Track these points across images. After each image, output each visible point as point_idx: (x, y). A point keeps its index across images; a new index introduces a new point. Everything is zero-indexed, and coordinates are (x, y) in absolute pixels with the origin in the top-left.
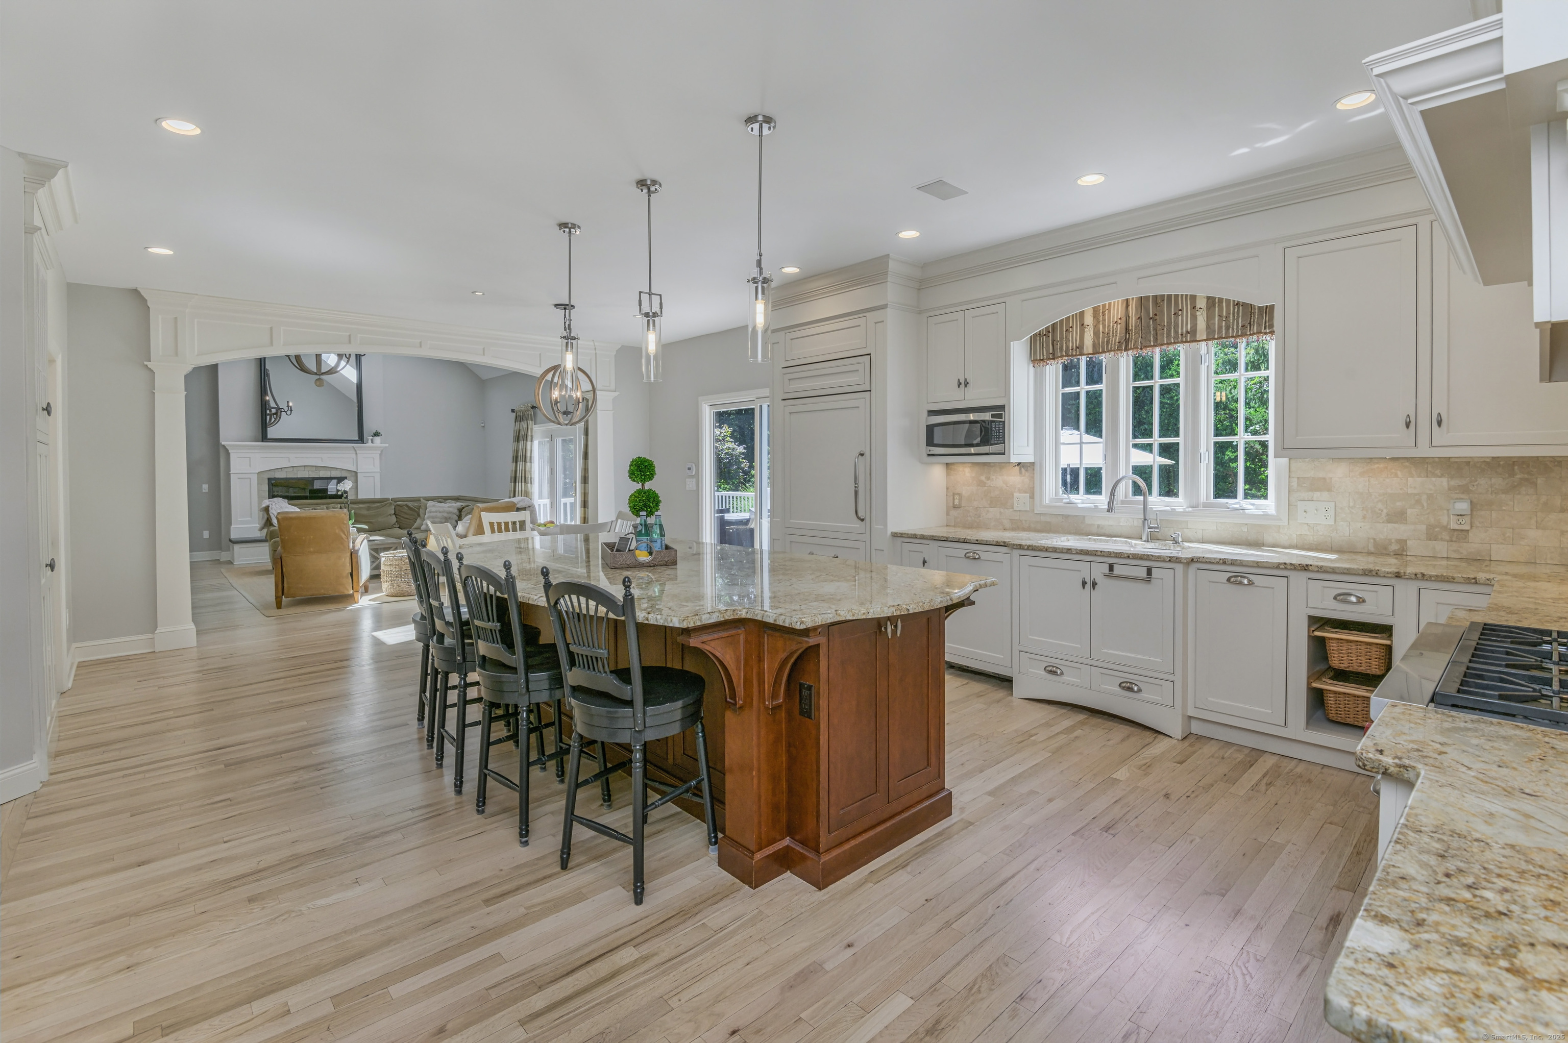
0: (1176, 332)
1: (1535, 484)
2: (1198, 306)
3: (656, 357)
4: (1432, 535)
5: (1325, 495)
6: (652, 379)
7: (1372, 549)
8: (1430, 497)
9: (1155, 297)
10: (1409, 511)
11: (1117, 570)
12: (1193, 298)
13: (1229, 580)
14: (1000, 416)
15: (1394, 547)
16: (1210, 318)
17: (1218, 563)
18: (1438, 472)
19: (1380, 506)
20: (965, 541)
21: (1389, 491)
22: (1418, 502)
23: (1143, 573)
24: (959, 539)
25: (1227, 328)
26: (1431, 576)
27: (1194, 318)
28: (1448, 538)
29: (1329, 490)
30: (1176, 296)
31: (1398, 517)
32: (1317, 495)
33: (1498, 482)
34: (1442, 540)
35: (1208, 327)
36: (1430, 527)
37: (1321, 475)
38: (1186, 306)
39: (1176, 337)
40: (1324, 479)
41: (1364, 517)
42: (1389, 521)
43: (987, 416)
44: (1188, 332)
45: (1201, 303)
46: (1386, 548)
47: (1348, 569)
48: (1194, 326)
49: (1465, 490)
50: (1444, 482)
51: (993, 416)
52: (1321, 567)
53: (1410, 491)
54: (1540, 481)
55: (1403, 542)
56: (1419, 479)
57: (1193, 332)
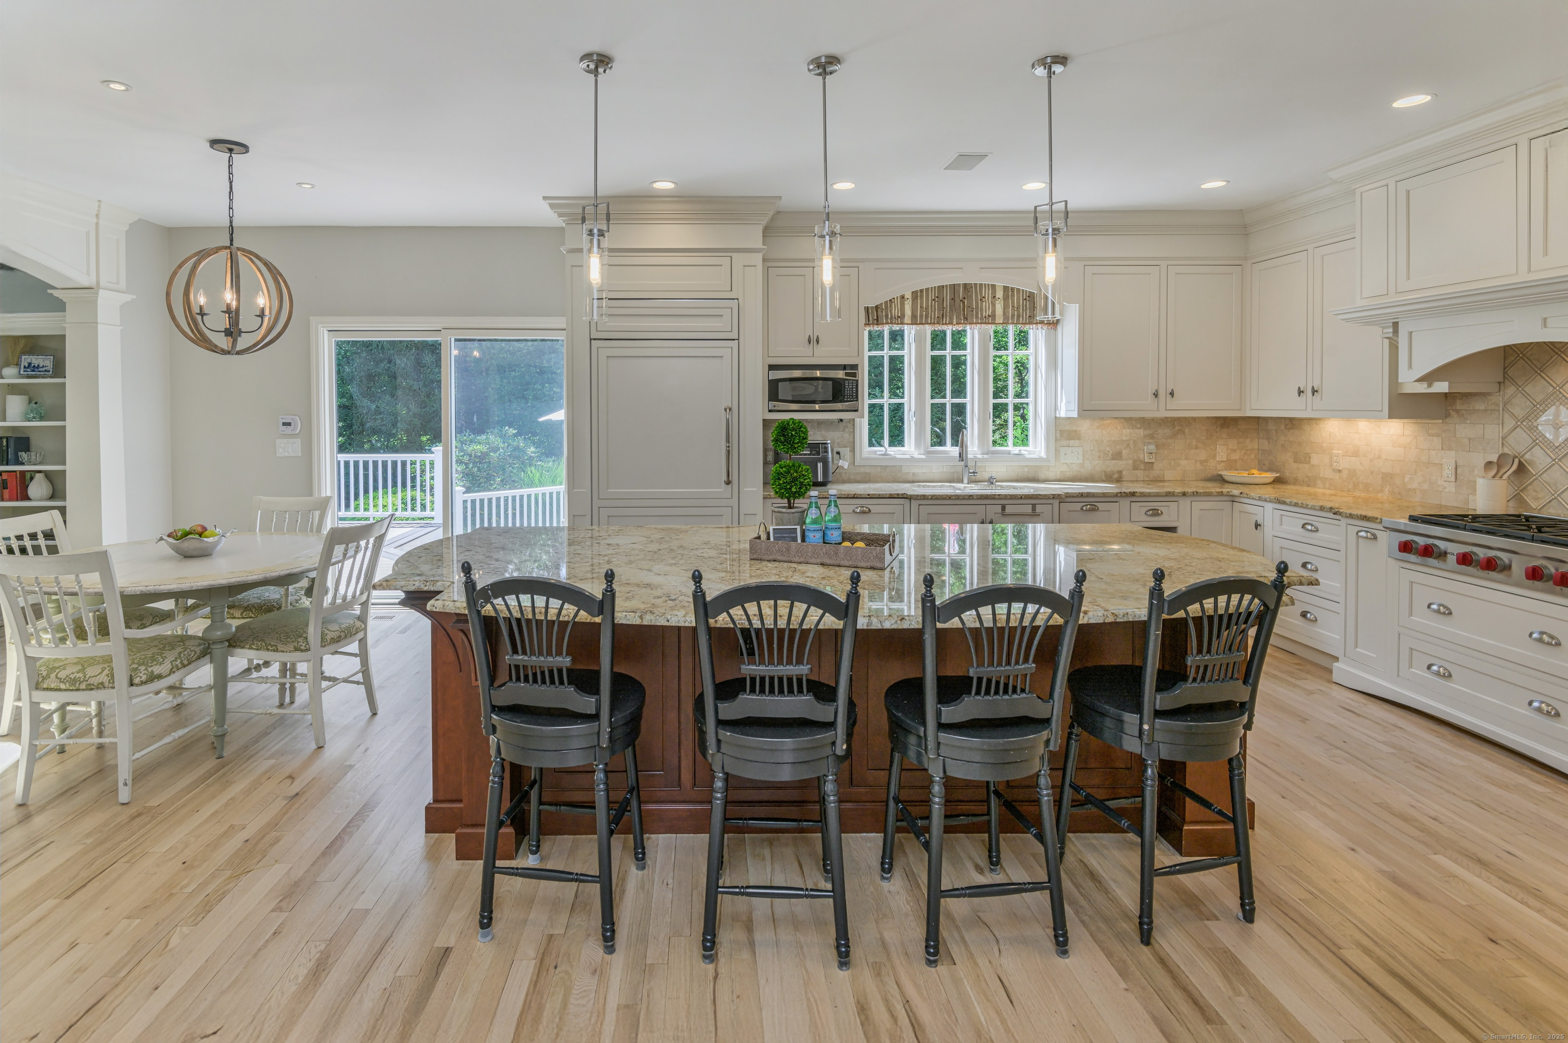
0: (982, 314)
1: (1184, 433)
2: (997, 297)
3: (832, 290)
4: (1135, 468)
5: (1077, 442)
6: (828, 318)
7: (1104, 478)
8: (1135, 442)
9: (965, 285)
10: (1124, 452)
11: (1009, 509)
12: (994, 286)
13: (1082, 509)
14: (854, 375)
15: (1116, 476)
16: (1005, 307)
17: (1077, 496)
18: (1138, 426)
19: (1108, 449)
20: (855, 497)
21: (1113, 439)
22: (1128, 445)
23: (1028, 509)
24: (848, 495)
25: (1018, 316)
26: (1201, 493)
27: (994, 305)
28: (1143, 468)
29: (1079, 439)
30: (981, 285)
31: (1117, 456)
32: (1072, 442)
33: (1167, 431)
34: (1141, 469)
35: (1004, 314)
36: (1135, 461)
37: (1074, 428)
38: (988, 293)
39: (982, 319)
40: (1076, 431)
41: (1099, 457)
42: (1113, 459)
43: (840, 374)
44: (989, 316)
45: (1000, 294)
46: (1111, 477)
47: (1157, 493)
48: (994, 311)
49: (1151, 436)
50: (1141, 432)
51: (847, 374)
52: (1143, 493)
53: (1124, 438)
54: (1187, 430)
55: (1120, 472)
56: (1129, 430)
57: (993, 316)
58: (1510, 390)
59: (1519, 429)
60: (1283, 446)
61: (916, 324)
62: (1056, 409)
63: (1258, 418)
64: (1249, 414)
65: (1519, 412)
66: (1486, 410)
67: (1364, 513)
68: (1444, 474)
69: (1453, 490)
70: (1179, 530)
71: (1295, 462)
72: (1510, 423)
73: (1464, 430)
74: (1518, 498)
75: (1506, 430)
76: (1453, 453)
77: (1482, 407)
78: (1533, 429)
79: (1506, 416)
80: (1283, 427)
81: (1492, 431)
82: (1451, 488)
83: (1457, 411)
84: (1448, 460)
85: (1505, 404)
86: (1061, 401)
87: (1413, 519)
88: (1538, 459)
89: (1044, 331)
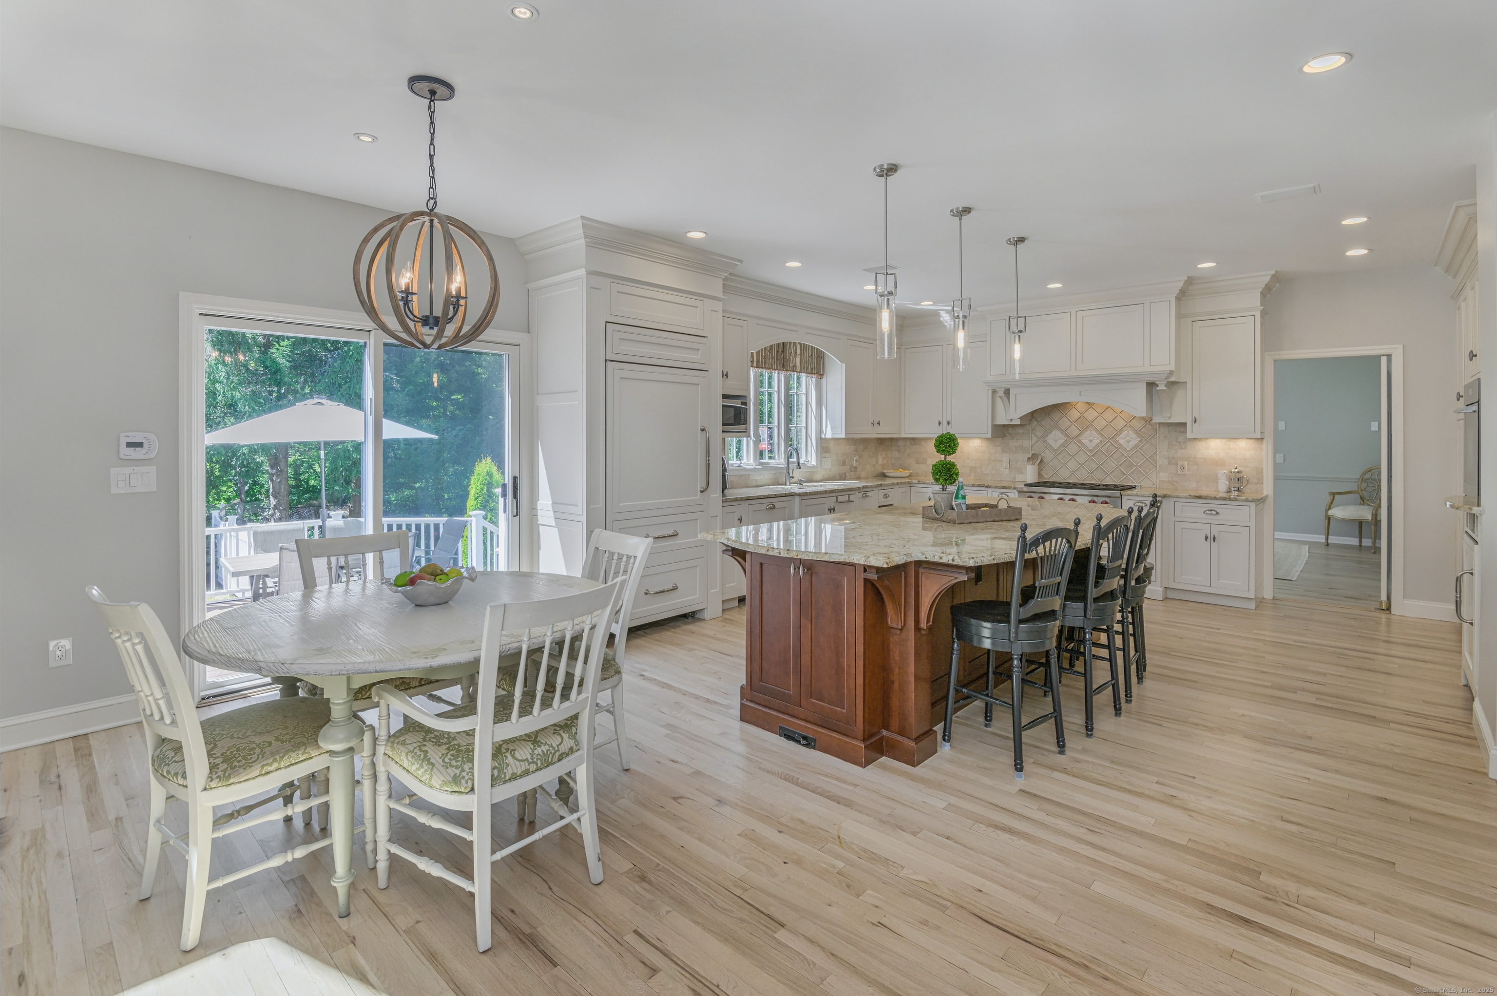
4: (851, 471)
5: (829, 455)
7: (839, 478)
8: (850, 454)
14: (745, 404)
15: (843, 476)
18: (851, 444)
19: (841, 458)
21: (842, 452)
22: (848, 456)
29: (830, 452)
32: (827, 455)
34: (853, 471)
36: (850, 466)
40: (828, 447)
42: (842, 465)
43: (739, 403)
51: (742, 403)
53: (847, 452)
55: (845, 474)
57: (795, 366)
58: (1035, 423)
59: (1039, 442)
60: (909, 455)
61: (759, 368)
62: (821, 432)
63: (892, 438)
64: (903, 436)
65: (1039, 434)
66: (1023, 433)
67: (1004, 485)
68: (1004, 465)
69: (1008, 473)
70: (894, 505)
71: (917, 463)
72: (1035, 439)
73: (1013, 443)
74: (1040, 475)
75: (1033, 442)
76: (1007, 454)
77: (1022, 432)
78: (1045, 441)
79: (1033, 435)
80: (908, 444)
81: (1026, 443)
82: (1007, 472)
83: (1009, 434)
84: (1005, 458)
85: (1032, 430)
86: (826, 427)
87: (1026, 485)
88: (1048, 455)
89: (814, 379)
